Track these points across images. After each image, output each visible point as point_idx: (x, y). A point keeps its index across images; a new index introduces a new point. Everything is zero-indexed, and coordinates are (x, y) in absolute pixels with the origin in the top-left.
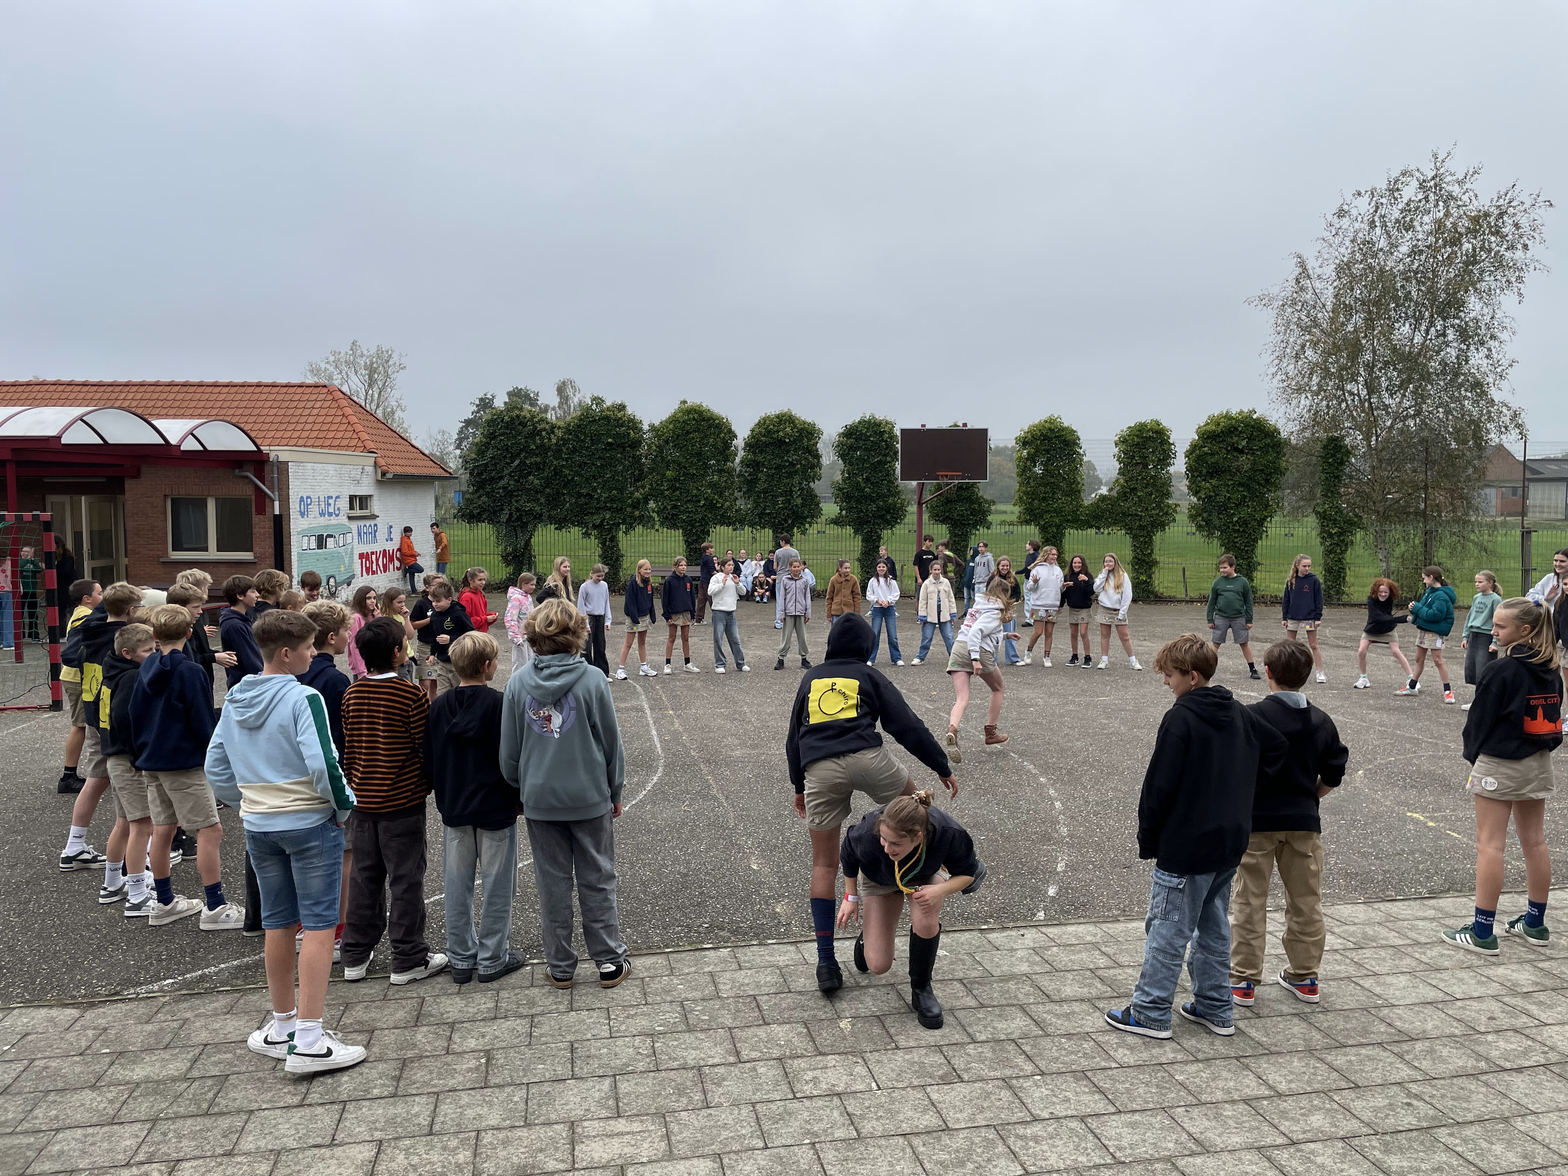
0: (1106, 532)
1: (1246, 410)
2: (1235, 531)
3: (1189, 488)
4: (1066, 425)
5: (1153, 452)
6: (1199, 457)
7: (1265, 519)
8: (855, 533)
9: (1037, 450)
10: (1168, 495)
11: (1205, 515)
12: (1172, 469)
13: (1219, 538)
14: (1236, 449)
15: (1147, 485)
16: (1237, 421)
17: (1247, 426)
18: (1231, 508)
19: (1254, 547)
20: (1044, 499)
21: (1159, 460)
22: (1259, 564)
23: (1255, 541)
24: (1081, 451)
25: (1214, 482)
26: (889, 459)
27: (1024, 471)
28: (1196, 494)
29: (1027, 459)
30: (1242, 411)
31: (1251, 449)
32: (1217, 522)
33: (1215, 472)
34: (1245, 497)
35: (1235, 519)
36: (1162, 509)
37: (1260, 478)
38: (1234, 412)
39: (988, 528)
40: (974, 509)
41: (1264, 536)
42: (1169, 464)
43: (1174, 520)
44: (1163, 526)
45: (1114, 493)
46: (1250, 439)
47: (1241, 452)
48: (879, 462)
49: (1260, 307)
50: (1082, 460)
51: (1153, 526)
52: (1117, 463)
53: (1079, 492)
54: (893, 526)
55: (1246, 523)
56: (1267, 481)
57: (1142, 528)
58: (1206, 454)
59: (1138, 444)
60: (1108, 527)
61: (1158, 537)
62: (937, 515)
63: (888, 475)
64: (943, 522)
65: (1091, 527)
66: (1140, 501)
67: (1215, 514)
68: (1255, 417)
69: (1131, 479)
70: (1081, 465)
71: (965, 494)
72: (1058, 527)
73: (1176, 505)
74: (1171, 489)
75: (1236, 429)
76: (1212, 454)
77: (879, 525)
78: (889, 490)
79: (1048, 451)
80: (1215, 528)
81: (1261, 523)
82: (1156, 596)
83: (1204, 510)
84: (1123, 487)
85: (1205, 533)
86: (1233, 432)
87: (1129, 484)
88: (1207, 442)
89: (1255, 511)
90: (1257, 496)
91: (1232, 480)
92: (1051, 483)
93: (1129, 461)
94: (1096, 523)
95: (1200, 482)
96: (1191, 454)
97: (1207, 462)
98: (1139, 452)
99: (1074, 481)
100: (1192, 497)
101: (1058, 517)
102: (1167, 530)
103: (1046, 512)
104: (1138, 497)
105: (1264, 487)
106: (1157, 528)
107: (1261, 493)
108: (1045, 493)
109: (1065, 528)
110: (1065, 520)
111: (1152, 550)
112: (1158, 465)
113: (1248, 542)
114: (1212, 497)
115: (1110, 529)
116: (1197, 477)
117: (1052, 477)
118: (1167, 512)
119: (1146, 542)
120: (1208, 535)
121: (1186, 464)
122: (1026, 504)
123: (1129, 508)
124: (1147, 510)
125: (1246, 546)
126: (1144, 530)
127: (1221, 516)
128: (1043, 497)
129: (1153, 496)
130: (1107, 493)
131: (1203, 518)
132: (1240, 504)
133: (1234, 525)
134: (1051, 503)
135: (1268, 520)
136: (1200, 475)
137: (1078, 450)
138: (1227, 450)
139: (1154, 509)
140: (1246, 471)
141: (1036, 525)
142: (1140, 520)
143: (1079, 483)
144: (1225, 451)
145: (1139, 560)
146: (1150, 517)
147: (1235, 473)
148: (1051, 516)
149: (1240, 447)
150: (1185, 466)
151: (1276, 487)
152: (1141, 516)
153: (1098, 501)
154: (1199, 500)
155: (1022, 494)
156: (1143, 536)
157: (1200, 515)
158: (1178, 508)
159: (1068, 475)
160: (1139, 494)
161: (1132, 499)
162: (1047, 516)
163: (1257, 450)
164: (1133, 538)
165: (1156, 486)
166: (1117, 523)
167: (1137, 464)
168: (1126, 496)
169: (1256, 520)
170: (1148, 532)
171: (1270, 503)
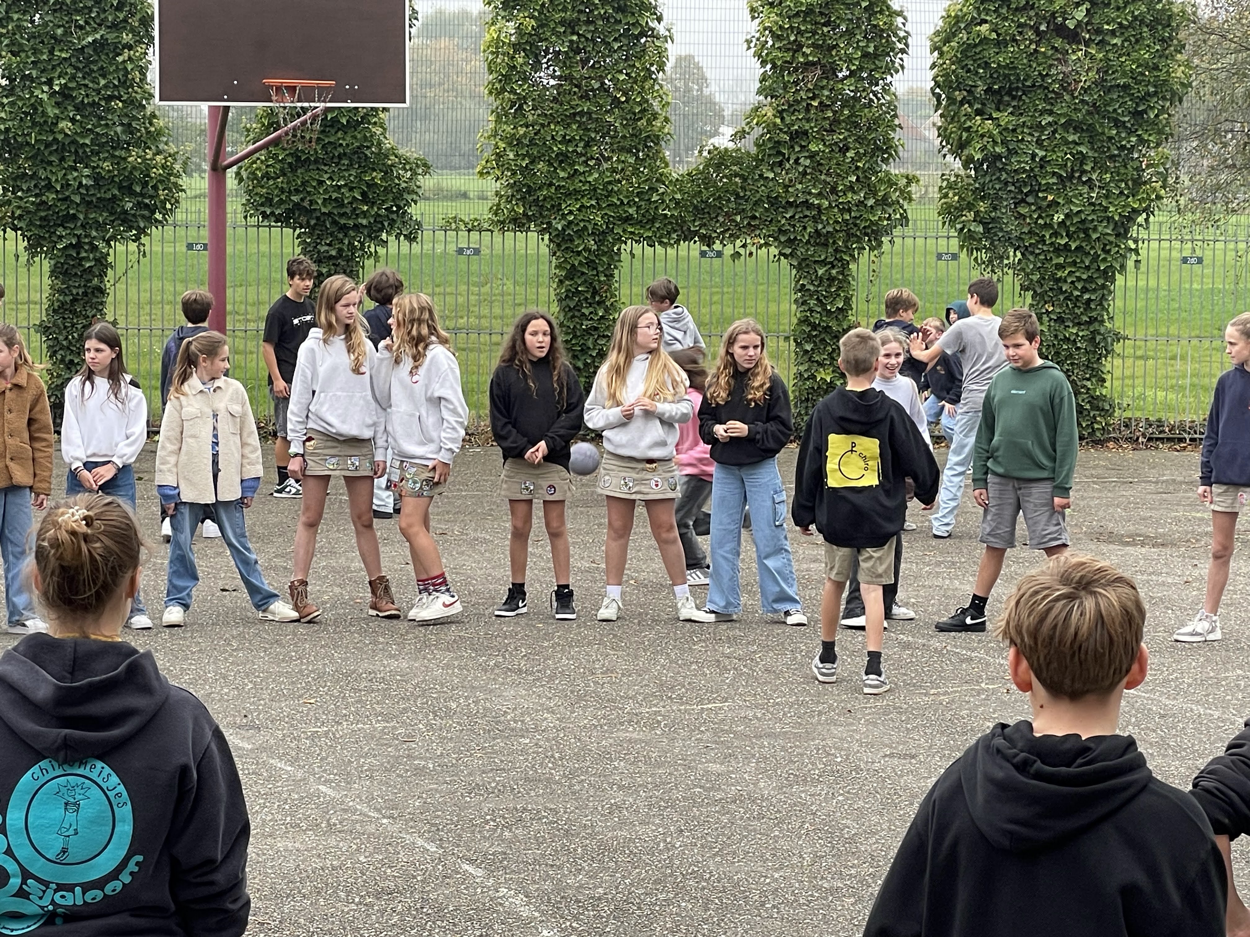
0: (729, 250)
2: (1058, 250)
3: (943, 133)
5: (850, 33)
6: (967, 49)
7: (1131, 218)
8: (33, 248)
10: (888, 150)
11: (982, 206)
12: (897, 82)
13: (1019, 268)
14: (1061, 30)
15: (835, 123)
18: (1048, 188)
19: (1104, 292)
20: (563, 158)
21: (866, 55)
22: (1118, 337)
23: (1108, 275)
24: (661, 29)
25: (1005, 118)
26: (127, 38)
27: (506, 78)
28: (958, 148)
29: (516, 47)
31: (1099, 31)
32: (1012, 227)
33: (1006, 90)
34: (1082, 158)
35: (1059, 217)
36: (872, 191)
37: (1120, 107)
39: (411, 238)
40: (371, 185)
41: (1130, 264)
42: (889, 70)
43: (904, 220)
44: (874, 235)
45: (748, 145)
47: (1073, 37)
48: (99, 46)
50: (661, 53)
51: (850, 236)
52: (755, 63)
53: (657, 140)
54: (142, 231)
55: (1085, 228)
56: (1137, 114)
57: (822, 241)
58: (985, 40)
60: (734, 237)
61: (862, 267)
62: (269, 201)
63: (126, 83)
64: (284, 220)
65: (688, 236)
66: (817, 166)
67: (1008, 203)
69: (793, 107)
70: (661, 69)
71: (346, 141)
72: (601, 236)
73: (910, 180)
74: (896, 135)
76: (1000, 44)
77: (100, 227)
78: (129, 128)
79: (571, 26)
80: (1008, 241)
83: (981, 193)
84: (771, 128)
85: (983, 255)
87: (788, 120)
88: (987, 11)
89: (1107, 197)
90: (1112, 158)
91: (1051, 113)
92: (582, 114)
93: (788, 57)
94: (701, 226)
95: (969, 117)
96: (947, 41)
97: (987, 65)
98: (814, 33)
99: (644, 111)
100: (950, 158)
101: (600, 208)
102: (886, 247)
103: (569, 195)
104: (812, 156)
105: (1130, 132)
106: (859, 240)
107: (1123, 148)
108: (566, 141)
109: (619, 240)
110: (620, 218)
111: (847, 300)
112: (861, 69)
113: (1091, 279)
114: (999, 157)
115: (738, 243)
116: (962, 103)
117: (585, 97)
118: (885, 197)
119: (832, 279)
120: (990, 261)
121: (932, 67)
122: (514, 174)
123: (786, 187)
124: (834, 190)
125: (1084, 290)
126: (826, 245)
127: (1023, 210)
128: (560, 154)
129: (850, 154)
130: (731, 145)
131: (977, 213)
132: (1071, 177)
133: (1056, 234)
134: (581, 169)
135: (1141, 219)
136: (970, 98)
137: (654, 24)
138: (1038, 32)
139: (851, 188)
140: (1085, 90)
141: (542, 232)
142: (815, 220)
143: (655, 116)
144: (1030, 34)
145: (814, 327)
146: (842, 211)
147: (1059, 95)
148: (582, 206)
149: (1071, 24)
150: (931, 74)
151: (1160, 132)
152: (819, 207)
153: (707, 166)
154: (966, 166)
155: (502, 145)
156: (823, 263)
157: (970, 207)
158: (913, 188)
159: (625, 94)
160: (813, 147)
161: (797, 161)
162: (570, 206)
163: (1113, 33)
164: (799, 268)
165: (857, 125)
166: (756, 227)
167: (808, 65)
168: (779, 153)
169: (1109, 219)
170: (836, 250)
171: (1146, 176)
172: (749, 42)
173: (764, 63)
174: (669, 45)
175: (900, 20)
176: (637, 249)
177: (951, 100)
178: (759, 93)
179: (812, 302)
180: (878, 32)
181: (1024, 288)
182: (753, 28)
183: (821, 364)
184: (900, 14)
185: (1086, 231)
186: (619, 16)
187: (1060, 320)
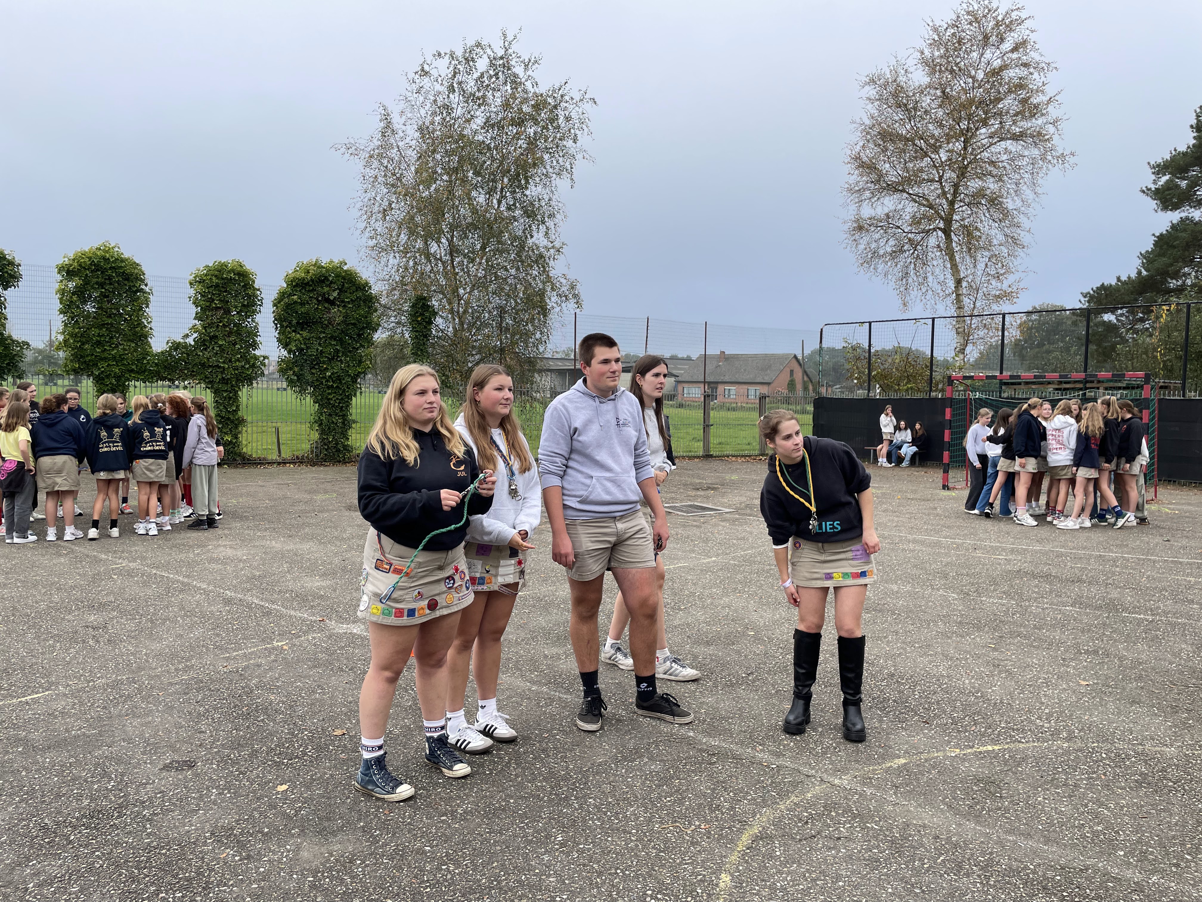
1: (336, 261)
2: (329, 387)
3: (279, 340)
4: (126, 255)
5: (236, 296)
6: (288, 306)
7: (358, 375)
9: (86, 282)
10: (255, 345)
11: (296, 369)
12: (258, 318)
13: (312, 395)
14: (328, 300)
15: (230, 333)
16: (327, 270)
17: (338, 276)
18: (324, 363)
19: (348, 405)
20: (98, 343)
21: (243, 305)
22: (354, 422)
23: (349, 398)
24: (147, 289)
25: (305, 334)
27: (69, 307)
28: (286, 346)
29: (74, 293)
30: (332, 262)
31: (343, 301)
32: (309, 377)
33: (305, 323)
34: (337, 351)
35: (329, 374)
36: (248, 361)
37: (353, 332)
38: (324, 261)
41: (358, 394)
42: (254, 312)
43: (263, 374)
44: (249, 380)
45: (190, 341)
46: (341, 291)
47: (332, 303)
49: (347, 156)
50: (147, 300)
51: (238, 380)
52: (194, 307)
53: (146, 337)
55: (339, 379)
56: (360, 335)
57: (224, 381)
58: (295, 302)
59: (217, 286)
60: (184, 380)
61: (244, 393)
65: (163, 379)
66: (222, 351)
67: (307, 368)
68: (345, 268)
69: (210, 325)
70: (147, 306)
72: (118, 378)
73: (265, 358)
74: (258, 339)
75: (326, 278)
76: (302, 304)
79: (101, 285)
80: (308, 383)
81: (354, 381)
82: (244, 458)
83: (295, 364)
84: (200, 334)
85: (297, 389)
86: (323, 281)
87: (208, 331)
88: (296, 291)
89: (348, 366)
90: (350, 352)
91: (324, 333)
92: (107, 324)
93: (208, 304)
94: (168, 374)
95: (289, 333)
96: (279, 302)
97: (297, 312)
98: (220, 295)
99: (139, 324)
100: (282, 350)
101: (118, 366)
102: (255, 385)
103: (102, 359)
104: (220, 346)
105: (357, 342)
106: (243, 382)
107: (354, 348)
108: (99, 335)
109: (128, 380)
110: (128, 370)
111: (238, 407)
112: (241, 311)
113: (342, 399)
114: (302, 349)
115: (186, 382)
116: (286, 327)
117: (110, 317)
118: (254, 364)
119: (230, 398)
120: (300, 391)
121: (274, 312)
122: (73, 349)
123: (208, 359)
124: (230, 361)
125: (339, 403)
126: (227, 384)
127: (314, 371)
128: (97, 341)
129: (238, 346)
130: (182, 341)
131: (294, 372)
132: (333, 359)
133: (327, 381)
134: (108, 348)
135: (362, 376)
136: (290, 325)
137: (143, 287)
138: (318, 300)
139: (238, 360)
140: (338, 324)
141: (89, 376)
142: (222, 373)
143: (145, 327)
144: (315, 301)
145: (223, 418)
146: (234, 370)
147: (327, 326)
148: (109, 365)
149: (331, 298)
150: (273, 315)
151: (369, 342)
152: (224, 368)
153: (170, 349)
154: (289, 353)
155: (67, 337)
156: (226, 391)
157: (291, 369)
158: (266, 361)
159: (130, 316)
160: (220, 343)
161: (213, 348)
162: (103, 365)
163: (349, 302)
164: (215, 393)
165: (240, 334)
166: (194, 376)
167: (217, 308)
168: (205, 345)
169: (349, 375)
170: (232, 386)
171: (364, 359)
172: (190, 298)
173: (197, 306)
174: (151, 297)
175: (258, 293)
176: (137, 384)
177: (282, 326)
178: (195, 319)
179: (221, 407)
180: (249, 297)
181: (315, 402)
182: (192, 292)
183: (226, 433)
184: (259, 290)
185: (340, 380)
186: (126, 282)
187: (330, 415)
